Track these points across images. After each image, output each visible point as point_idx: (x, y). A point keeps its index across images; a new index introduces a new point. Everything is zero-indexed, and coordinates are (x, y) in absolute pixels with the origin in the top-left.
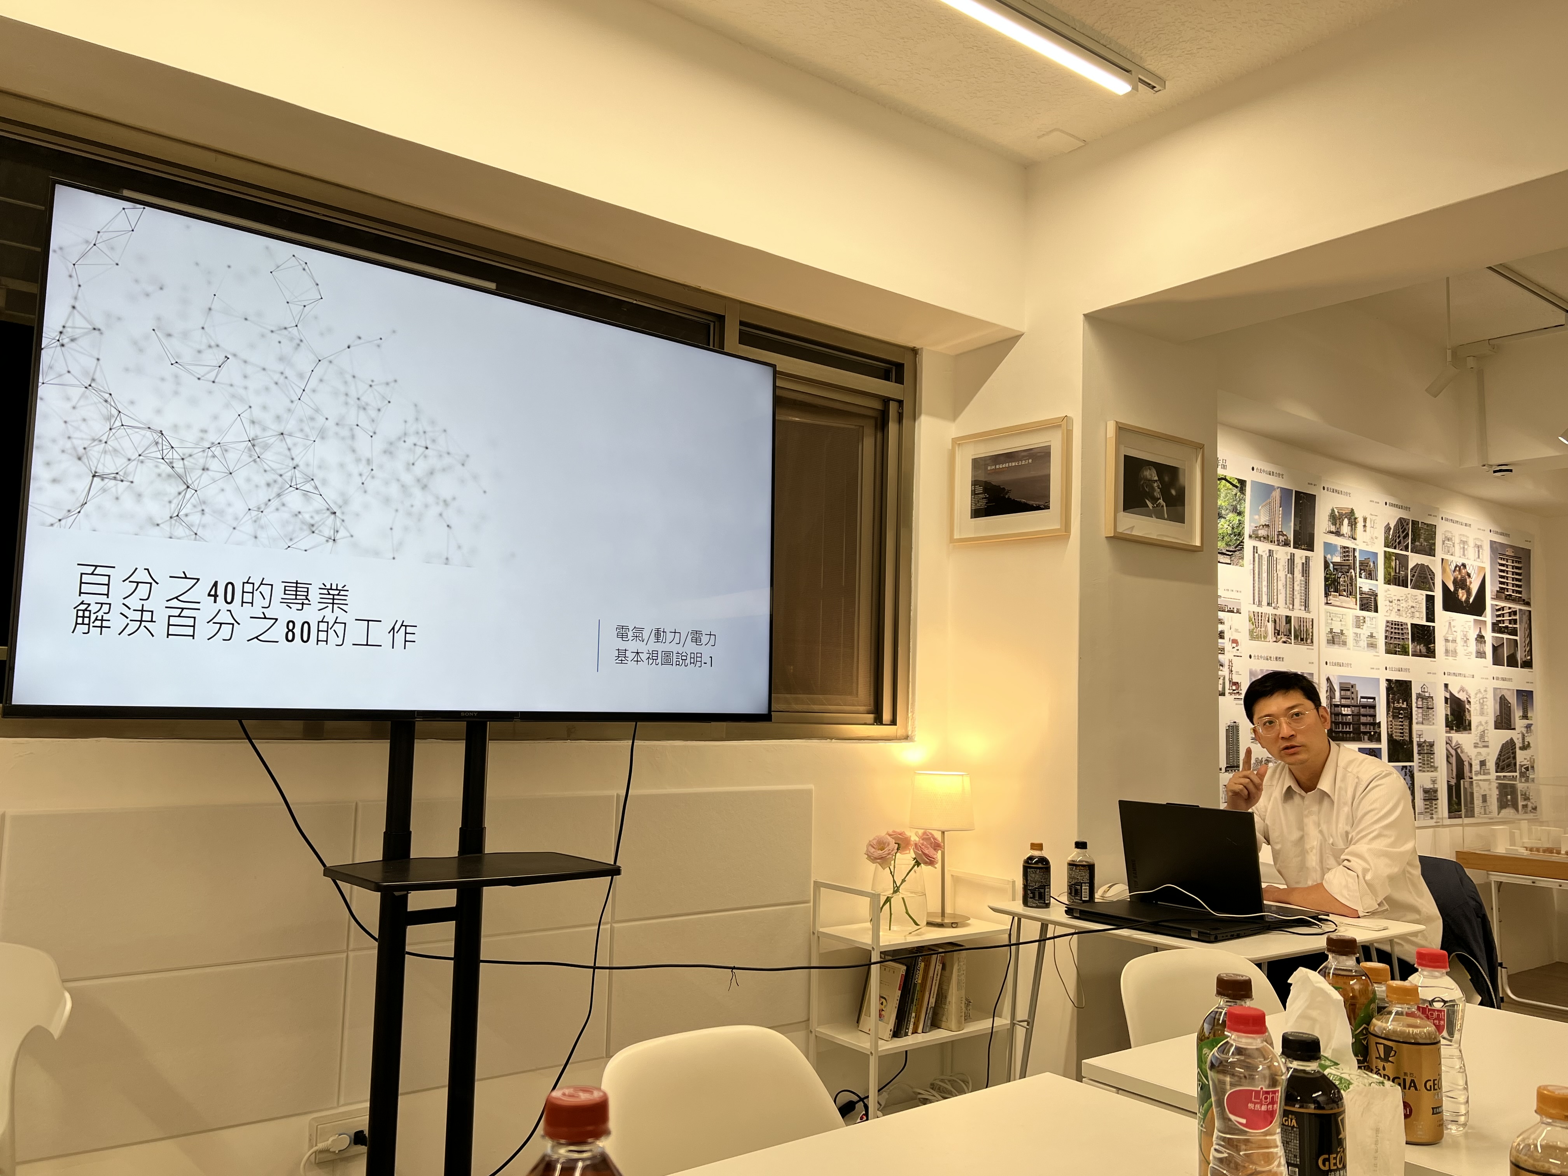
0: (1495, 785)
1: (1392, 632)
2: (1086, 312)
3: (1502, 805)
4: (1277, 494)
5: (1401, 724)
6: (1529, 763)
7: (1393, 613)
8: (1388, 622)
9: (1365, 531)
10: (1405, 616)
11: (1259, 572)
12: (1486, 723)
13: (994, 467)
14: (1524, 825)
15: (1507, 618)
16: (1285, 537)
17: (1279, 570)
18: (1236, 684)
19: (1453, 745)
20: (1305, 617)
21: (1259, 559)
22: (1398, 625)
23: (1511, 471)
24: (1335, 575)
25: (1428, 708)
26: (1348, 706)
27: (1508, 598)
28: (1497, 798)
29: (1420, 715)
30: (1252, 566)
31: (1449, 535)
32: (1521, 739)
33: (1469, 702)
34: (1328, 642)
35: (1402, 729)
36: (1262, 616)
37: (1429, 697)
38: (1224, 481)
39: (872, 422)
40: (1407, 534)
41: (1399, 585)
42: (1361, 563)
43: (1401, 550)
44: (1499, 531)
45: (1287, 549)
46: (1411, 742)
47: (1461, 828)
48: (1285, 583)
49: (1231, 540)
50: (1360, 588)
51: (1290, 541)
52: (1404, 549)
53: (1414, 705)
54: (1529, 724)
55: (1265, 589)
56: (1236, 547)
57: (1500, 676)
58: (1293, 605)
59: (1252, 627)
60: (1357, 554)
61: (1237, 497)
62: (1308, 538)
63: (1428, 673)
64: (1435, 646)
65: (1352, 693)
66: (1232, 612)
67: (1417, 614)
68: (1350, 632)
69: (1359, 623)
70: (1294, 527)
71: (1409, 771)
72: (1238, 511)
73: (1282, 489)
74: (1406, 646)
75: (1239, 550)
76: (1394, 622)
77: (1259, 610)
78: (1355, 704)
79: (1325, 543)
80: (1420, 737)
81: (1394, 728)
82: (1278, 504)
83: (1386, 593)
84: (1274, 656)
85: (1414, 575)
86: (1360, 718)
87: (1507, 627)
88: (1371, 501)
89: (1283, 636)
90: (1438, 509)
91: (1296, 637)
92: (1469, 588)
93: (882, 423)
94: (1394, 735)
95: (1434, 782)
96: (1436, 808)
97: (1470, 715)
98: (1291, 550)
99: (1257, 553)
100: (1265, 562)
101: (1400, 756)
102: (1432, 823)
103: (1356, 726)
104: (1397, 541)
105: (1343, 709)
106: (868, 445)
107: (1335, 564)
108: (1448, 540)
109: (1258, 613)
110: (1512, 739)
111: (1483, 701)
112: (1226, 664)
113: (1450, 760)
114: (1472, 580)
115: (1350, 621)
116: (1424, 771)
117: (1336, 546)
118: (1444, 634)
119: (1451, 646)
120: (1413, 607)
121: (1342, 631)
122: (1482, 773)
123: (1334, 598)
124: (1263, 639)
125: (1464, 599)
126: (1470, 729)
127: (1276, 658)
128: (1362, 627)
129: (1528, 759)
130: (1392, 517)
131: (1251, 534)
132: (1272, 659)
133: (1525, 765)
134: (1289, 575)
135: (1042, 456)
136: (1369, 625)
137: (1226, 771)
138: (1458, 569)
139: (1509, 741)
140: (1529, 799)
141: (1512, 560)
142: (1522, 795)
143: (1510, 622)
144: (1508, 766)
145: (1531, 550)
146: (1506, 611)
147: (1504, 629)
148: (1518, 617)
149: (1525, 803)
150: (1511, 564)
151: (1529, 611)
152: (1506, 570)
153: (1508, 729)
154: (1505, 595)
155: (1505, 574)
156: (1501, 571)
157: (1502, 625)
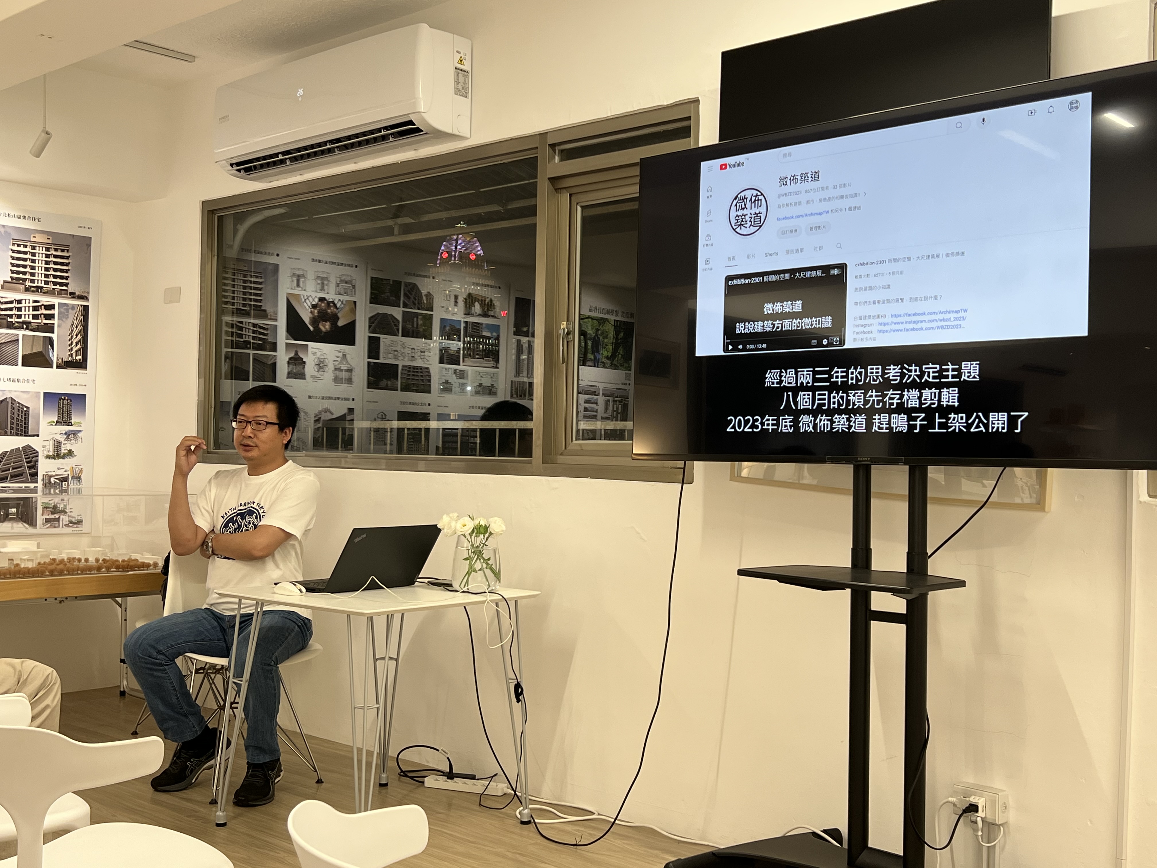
139: (21, 449)
140: (64, 512)
141: (46, 247)
142: (45, 508)
143: (35, 317)
144: (16, 477)
145: (91, 238)
146: (27, 305)
147: (21, 324)
148: (56, 312)
149: (52, 517)
150: (44, 252)
151: (84, 306)
152: (30, 259)
153: (21, 435)
154: (27, 286)
155: (28, 263)
156: (18, 259)
157: (14, 320)
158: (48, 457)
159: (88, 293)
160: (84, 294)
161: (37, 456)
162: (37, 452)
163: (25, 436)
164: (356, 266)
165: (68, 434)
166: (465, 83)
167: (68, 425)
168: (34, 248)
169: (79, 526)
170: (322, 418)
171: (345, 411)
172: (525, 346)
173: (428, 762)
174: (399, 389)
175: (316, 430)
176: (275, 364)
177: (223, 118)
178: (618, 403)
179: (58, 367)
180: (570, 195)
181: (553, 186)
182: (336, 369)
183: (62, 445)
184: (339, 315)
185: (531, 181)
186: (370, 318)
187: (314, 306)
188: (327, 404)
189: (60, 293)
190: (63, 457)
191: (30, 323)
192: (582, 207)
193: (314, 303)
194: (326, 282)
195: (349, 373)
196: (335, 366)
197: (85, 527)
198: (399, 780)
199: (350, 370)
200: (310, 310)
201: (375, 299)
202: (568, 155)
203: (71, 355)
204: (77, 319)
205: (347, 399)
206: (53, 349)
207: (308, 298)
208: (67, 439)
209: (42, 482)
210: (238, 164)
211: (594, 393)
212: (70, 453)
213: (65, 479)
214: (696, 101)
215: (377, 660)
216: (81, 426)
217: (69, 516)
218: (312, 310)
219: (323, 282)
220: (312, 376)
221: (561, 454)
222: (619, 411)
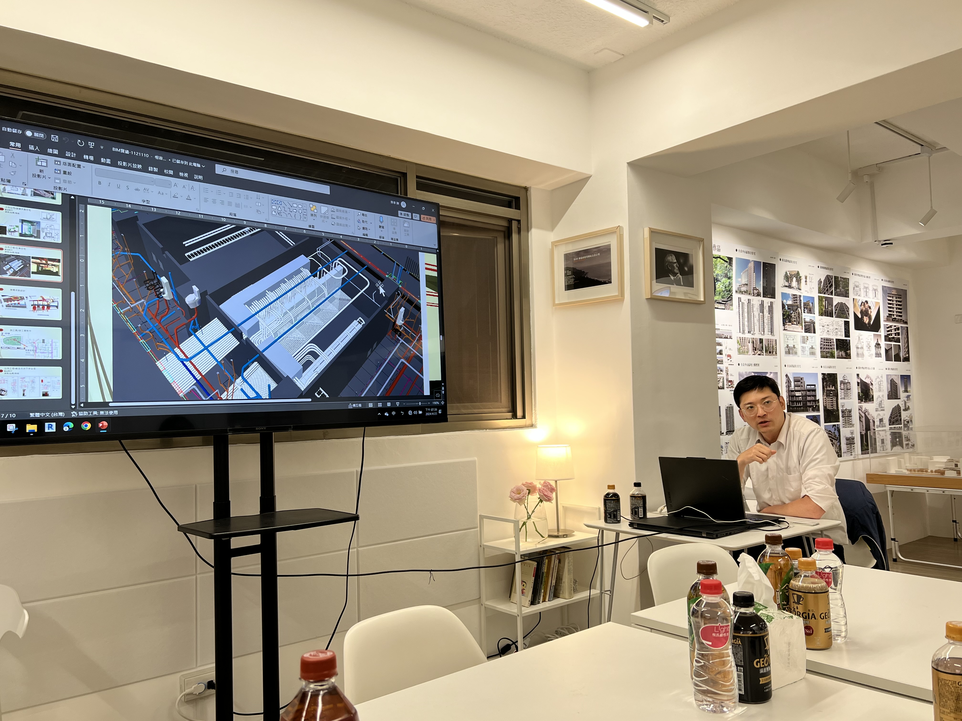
0: (889, 433)
1: (824, 345)
2: (628, 162)
3: (894, 445)
4: (751, 265)
5: (831, 400)
6: (909, 418)
7: (825, 333)
8: (822, 339)
9: (806, 284)
10: (832, 334)
11: (742, 313)
12: (883, 396)
13: (577, 259)
14: (907, 456)
15: (893, 332)
16: (758, 291)
17: (755, 311)
18: (731, 381)
19: (863, 410)
20: (771, 339)
21: (742, 305)
22: (828, 340)
23: (892, 244)
24: (789, 312)
25: (847, 389)
26: (799, 391)
27: (894, 320)
28: (891, 441)
29: (843, 394)
30: (738, 309)
31: (857, 284)
32: (904, 405)
33: (872, 384)
34: (786, 353)
35: (832, 403)
36: (745, 340)
37: (848, 382)
38: (719, 259)
39: (502, 234)
40: (832, 285)
41: (828, 316)
42: (805, 304)
43: (828, 295)
44: (888, 279)
45: (759, 298)
46: (838, 410)
47: (869, 459)
48: (758, 319)
49: (724, 295)
50: (804, 319)
51: (761, 293)
52: (830, 294)
53: (839, 388)
54: (908, 395)
55: (746, 323)
56: (728, 299)
57: (890, 368)
58: (764, 332)
59: (739, 347)
60: (802, 299)
61: (727, 268)
62: (771, 291)
63: (847, 368)
64: (850, 352)
65: (802, 383)
66: (727, 338)
67: (839, 333)
68: (799, 346)
69: (804, 340)
70: (763, 285)
71: (837, 428)
72: (728, 277)
73: (755, 262)
74: (833, 353)
75: (730, 300)
76: (825, 339)
77: (743, 336)
78: (804, 389)
79: (782, 293)
80: (843, 407)
81: (827, 403)
82: (753, 271)
83: (820, 322)
84: (753, 363)
85: (836, 310)
86: (807, 398)
87: (893, 338)
88: (809, 266)
89: (758, 351)
90: (850, 268)
91: (766, 351)
92: (870, 316)
93: (508, 234)
94: (827, 407)
95: (852, 433)
96: (854, 449)
97: (873, 392)
98: (761, 298)
99: (741, 301)
100: (746, 307)
101: (832, 418)
102: (852, 457)
103: (804, 403)
104: (826, 289)
105: (796, 393)
106: (500, 248)
107: (789, 305)
108: (857, 287)
109: (743, 338)
110: (898, 405)
111: (881, 383)
112: (724, 370)
113: (862, 420)
114: (872, 310)
115: (799, 340)
116: (846, 427)
117: (789, 294)
118: (856, 344)
119: (860, 351)
120: (837, 329)
121: (794, 346)
122: (881, 426)
123: (789, 326)
124: (746, 354)
125: (867, 322)
126: (873, 400)
127: (755, 364)
128: (806, 343)
129: (909, 416)
130: (822, 275)
131: (737, 290)
132: (752, 365)
133: (907, 420)
134: (761, 314)
135: (606, 251)
136: (810, 341)
137: (726, 434)
138: (863, 304)
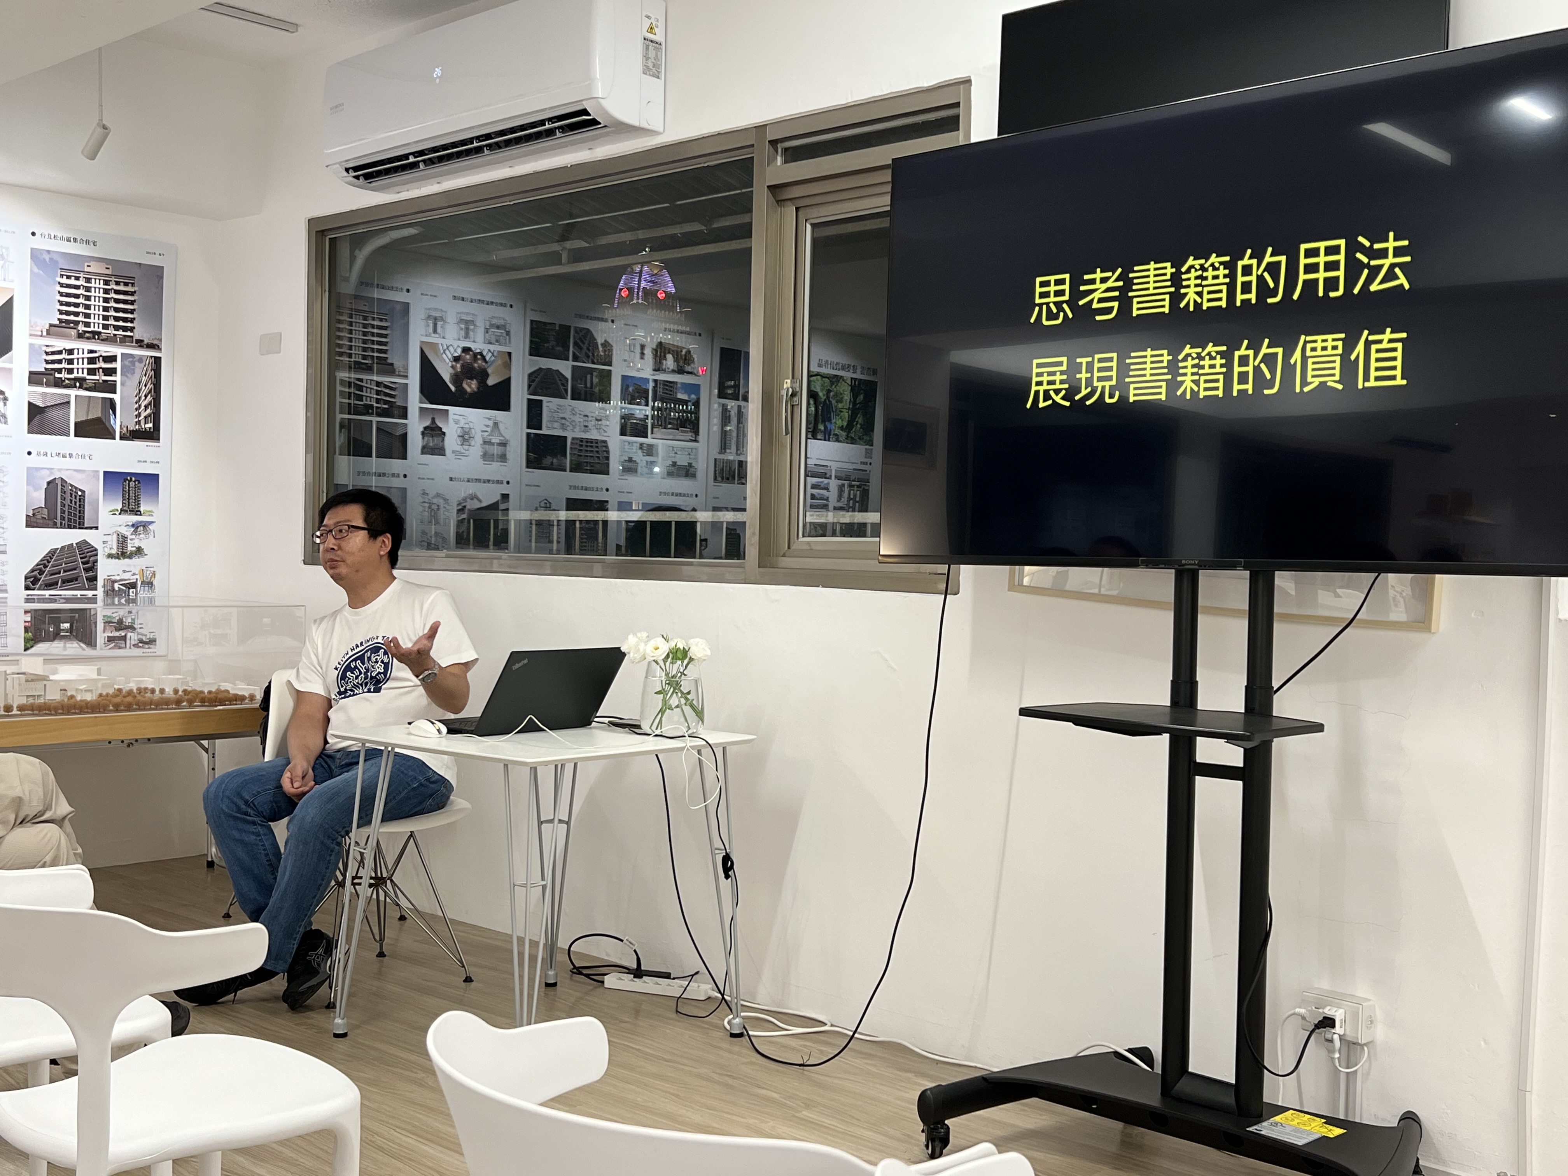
0: (18, 608)
3: (42, 636)
6: (140, 577)
15: (81, 365)
27: (90, 336)
28: (25, 629)
32: (113, 544)
44: (66, 235)
54: (141, 522)
57: (52, 451)
87: (80, 380)
110: (84, 543)
129: (139, 571)
133: (125, 580)
139: (75, 545)
140: (132, 628)
141: (104, 280)
142: (108, 622)
143: (91, 372)
144: (68, 582)
145: (163, 267)
146: (81, 355)
147: (73, 382)
148: (118, 365)
149: (117, 634)
150: (102, 286)
151: (156, 358)
152: (83, 295)
153: (75, 527)
154: (80, 332)
155: (81, 300)
156: (68, 295)
157: (64, 376)
158: (110, 556)
159: (160, 340)
160: (155, 342)
161: (97, 555)
162: (96, 550)
163: (80, 528)
164: (511, 306)
165: (135, 526)
166: (656, 58)
167: (136, 515)
168: (88, 280)
169: (151, 646)
170: (468, 507)
171: (498, 498)
172: (733, 413)
173: (608, 955)
174: (568, 469)
175: (460, 522)
176: (405, 436)
177: (336, 107)
178: (855, 488)
179: (121, 438)
180: (797, 209)
181: (774, 196)
182: (485, 442)
183: (129, 541)
184: (489, 371)
185: (744, 191)
186: (530, 375)
187: (456, 359)
188: (471, 489)
189: (124, 340)
190: (130, 557)
191: (85, 379)
192: (812, 225)
193: (456, 355)
194: (472, 327)
195: (503, 448)
196: (484, 438)
197: (159, 648)
198: (571, 979)
199: (503, 444)
200: (450, 364)
201: (536, 350)
202: (794, 155)
203: (139, 422)
204: (145, 375)
205: (499, 482)
206: (115, 413)
207: (448, 348)
208: (135, 532)
209: (103, 589)
210: (356, 169)
211: (824, 475)
212: (139, 551)
213: (133, 585)
214: (968, 82)
215: (542, 823)
216: (152, 516)
217: (138, 634)
218: (454, 363)
219: (467, 327)
220: (453, 452)
221: (784, 556)
222: (858, 499)
